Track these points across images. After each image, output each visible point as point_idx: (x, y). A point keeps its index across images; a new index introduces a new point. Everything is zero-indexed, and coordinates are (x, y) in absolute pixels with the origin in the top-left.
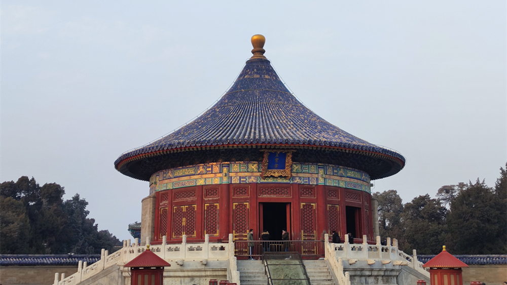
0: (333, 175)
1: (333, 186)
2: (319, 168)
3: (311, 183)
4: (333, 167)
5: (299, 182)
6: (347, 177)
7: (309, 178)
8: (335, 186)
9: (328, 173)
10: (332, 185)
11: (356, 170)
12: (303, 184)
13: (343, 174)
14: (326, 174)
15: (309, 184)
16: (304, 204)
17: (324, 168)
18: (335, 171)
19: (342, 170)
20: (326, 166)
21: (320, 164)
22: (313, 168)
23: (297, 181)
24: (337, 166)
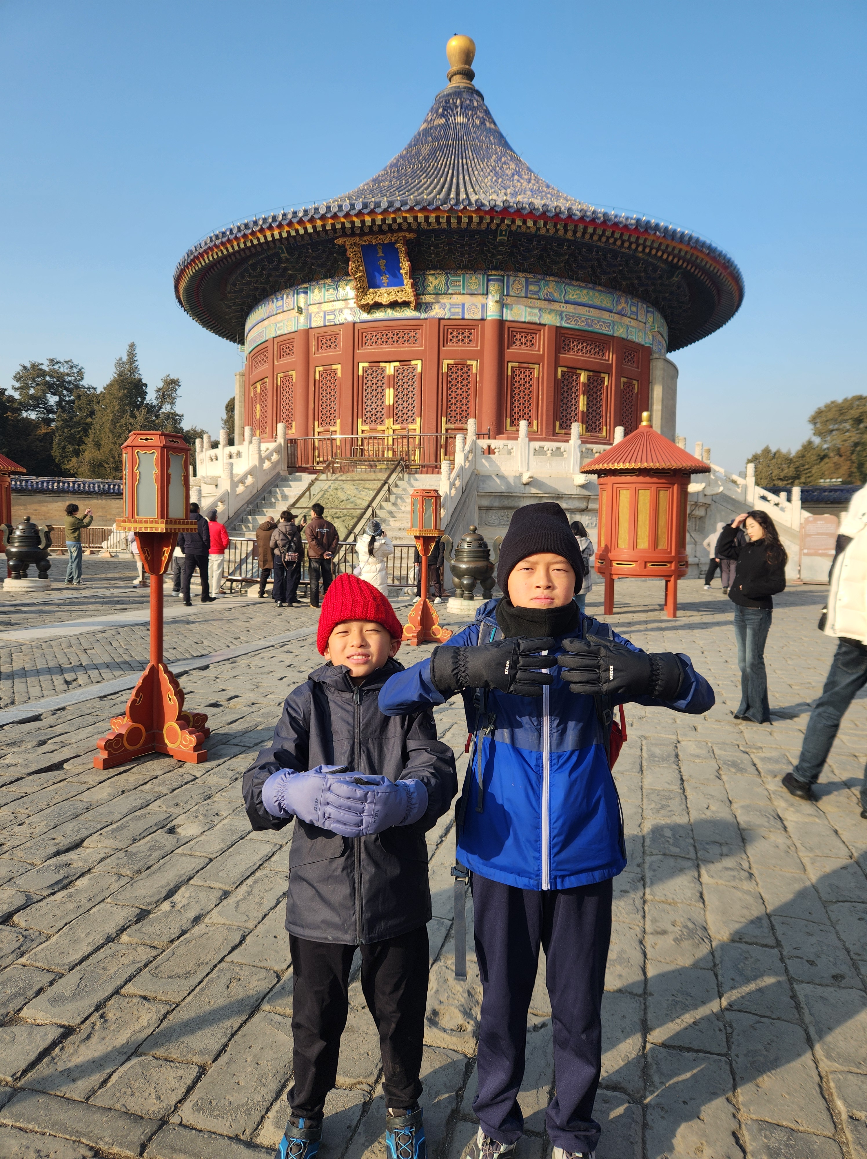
0: (526, 297)
1: (525, 322)
2: (488, 281)
3: (467, 316)
4: (527, 279)
5: (439, 316)
6: (567, 302)
7: (463, 305)
8: (529, 323)
9: (511, 293)
10: (523, 320)
11: (600, 288)
12: (449, 319)
13: (555, 295)
14: (508, 295)
15: (463, 319)
16: (451, 362)
17: (503, 281)
18: (532, 288)
19: (552, 285)
20: (508, 276)
21: (494, 272)
22: (475, 281)
23: (437, 312)
24: (540, 277)
